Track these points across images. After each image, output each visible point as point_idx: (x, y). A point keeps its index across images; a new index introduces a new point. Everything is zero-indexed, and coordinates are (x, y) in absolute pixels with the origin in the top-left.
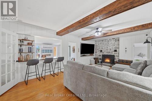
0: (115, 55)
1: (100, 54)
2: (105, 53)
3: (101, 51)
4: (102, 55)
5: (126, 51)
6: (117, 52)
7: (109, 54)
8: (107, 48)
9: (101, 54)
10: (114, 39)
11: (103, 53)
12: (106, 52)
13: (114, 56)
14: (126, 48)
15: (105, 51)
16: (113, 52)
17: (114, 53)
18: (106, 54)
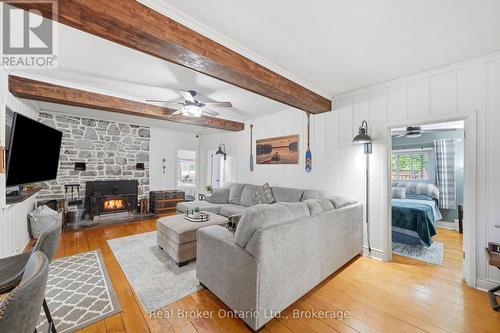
0: (139, 179)
1: (73, 181)
2: (102, 173)
3: (81, 166)
4: (84, 185)
5: (164, 167)
6: (144, 172)
7: (118, 178)
8: (111, 155)
9: (81, 179)
10: (138, 130)
11: (93, 174)
12: (104, 170)
13: (136, 183)
14: (164, 160)
15: (100, 168)
16: (134, 171)
17: (137, 175)
18: (105, 177)
